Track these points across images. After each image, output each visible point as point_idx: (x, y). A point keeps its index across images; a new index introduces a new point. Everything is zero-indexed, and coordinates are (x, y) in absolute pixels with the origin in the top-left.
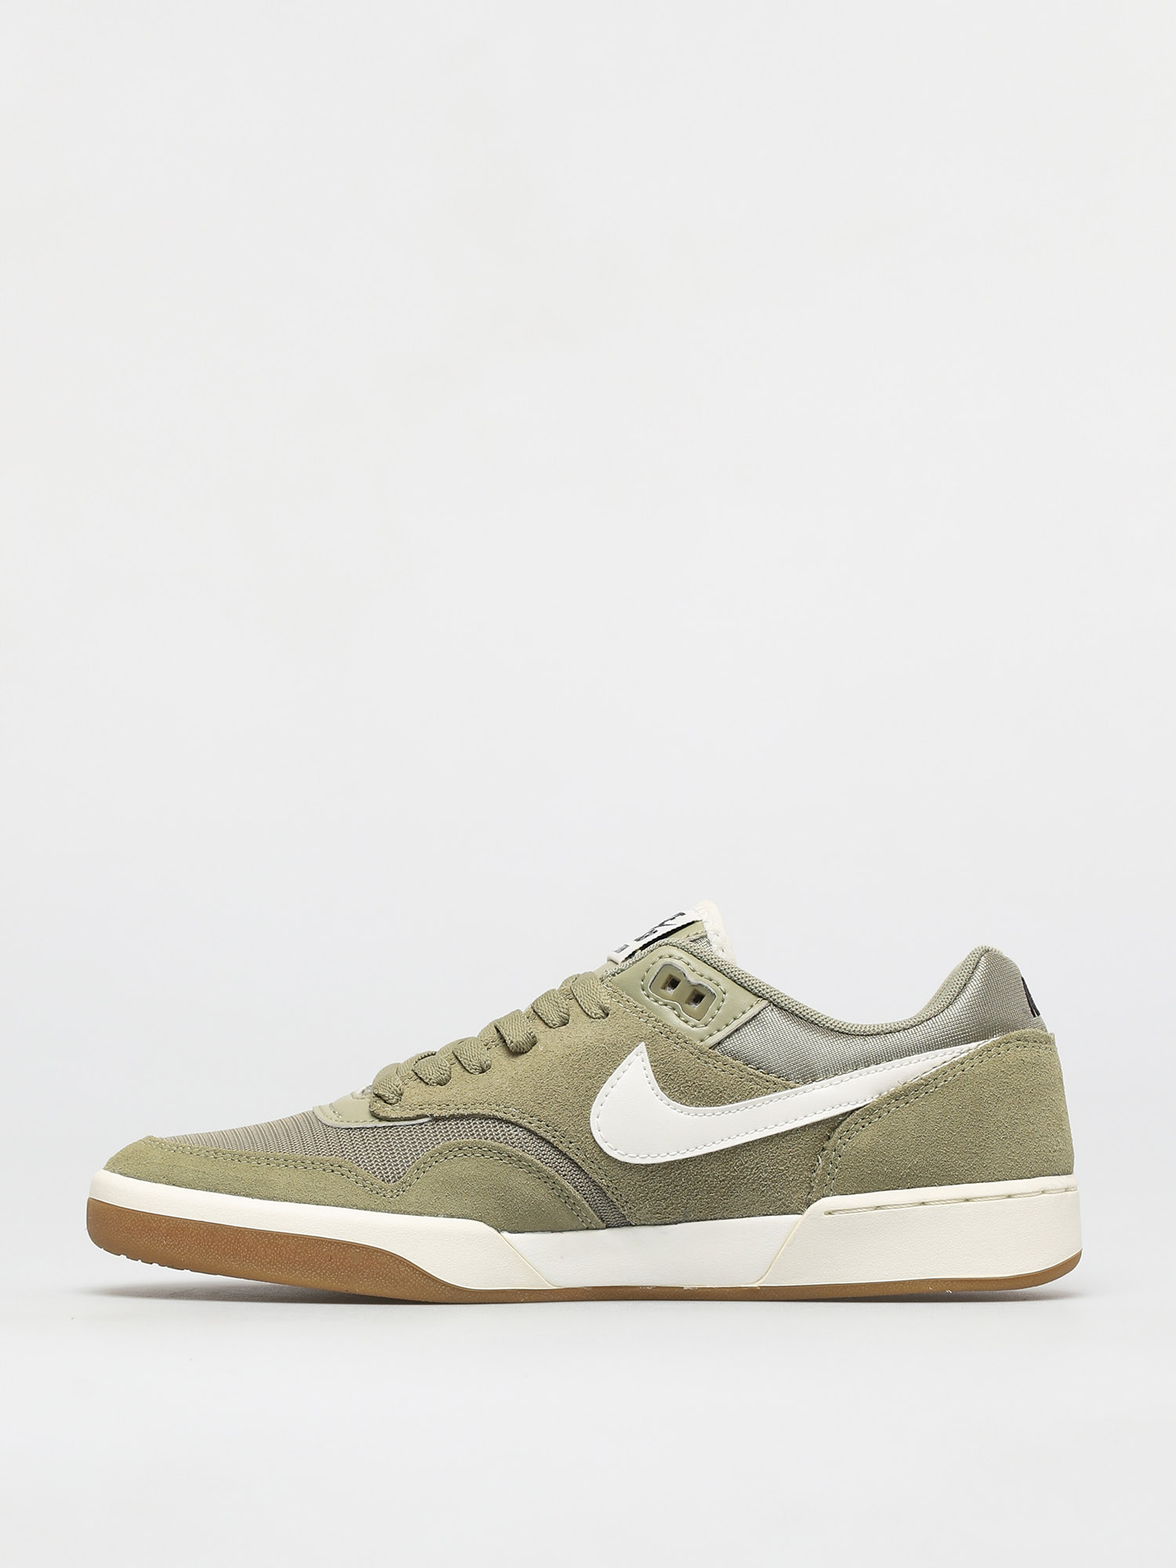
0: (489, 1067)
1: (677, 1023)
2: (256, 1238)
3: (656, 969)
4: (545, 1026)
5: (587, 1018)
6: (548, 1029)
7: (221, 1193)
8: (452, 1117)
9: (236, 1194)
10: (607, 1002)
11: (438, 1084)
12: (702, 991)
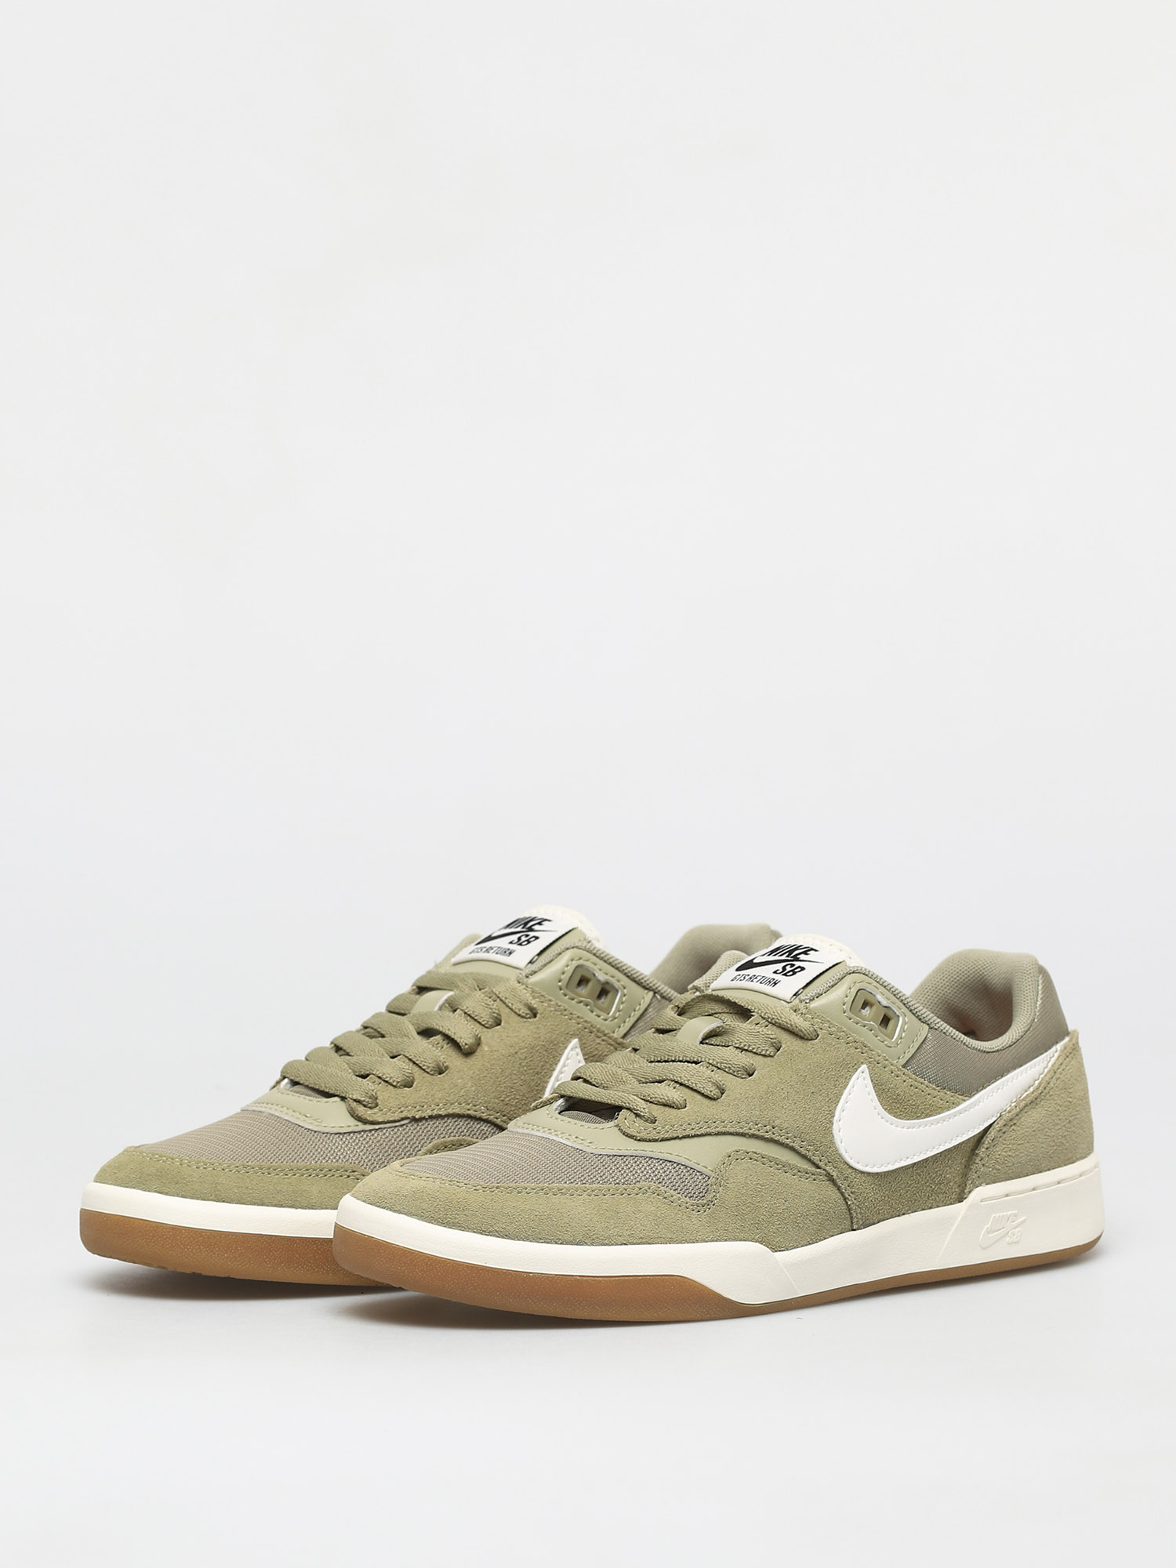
0: (447, 1068)
1: (591, 1017)
2: (306, 1245)
3: (570, 969)
4: (482, 1027)
5: (519, 1018)
6: (485, 1029)
7: (268, 1206)
8: (431, 1117)
9: (281, 1206)
10: (534, 1003)
11: (405, 1087)
12: (608, 988)
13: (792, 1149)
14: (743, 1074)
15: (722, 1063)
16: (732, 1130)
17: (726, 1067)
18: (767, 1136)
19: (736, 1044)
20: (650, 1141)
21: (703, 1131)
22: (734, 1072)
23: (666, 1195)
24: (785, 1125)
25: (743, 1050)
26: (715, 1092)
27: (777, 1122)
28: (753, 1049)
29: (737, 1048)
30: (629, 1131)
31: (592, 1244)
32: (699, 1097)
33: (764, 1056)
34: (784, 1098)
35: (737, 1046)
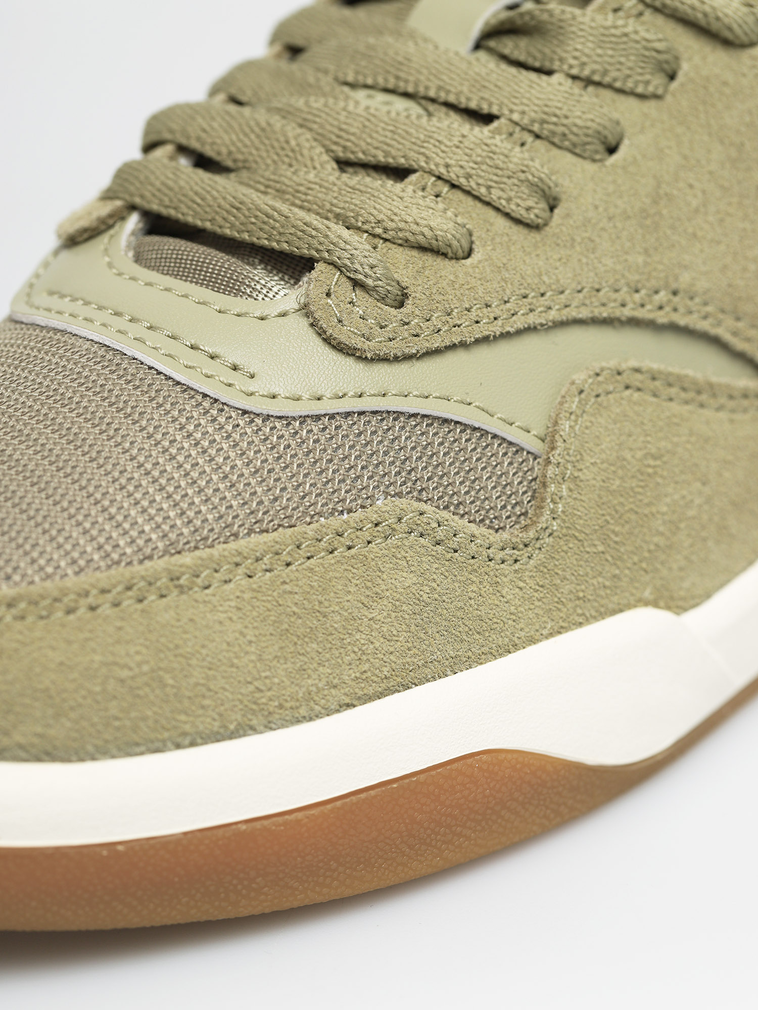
13: (716, 342)
14: (597, 152)
15: (543, 122)
16: (584, 313)
17: (554, 133)
18: (662, 318)
19: (571, 67)
20: (396, 359)
21: (519, 322)
22: (574, 145)
23: (440, 534)
24: (702, 285)
25: (588, 82)
26: (536, 209)
27: (685, 279)
28: (615, 80)
29: (574, 78)
30: (343, 335)
31: (269, 727)
32: (501, 223)
33: (642, 97)
34: (697, 211)
35: (574, 71)
